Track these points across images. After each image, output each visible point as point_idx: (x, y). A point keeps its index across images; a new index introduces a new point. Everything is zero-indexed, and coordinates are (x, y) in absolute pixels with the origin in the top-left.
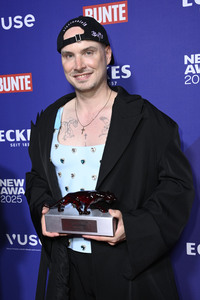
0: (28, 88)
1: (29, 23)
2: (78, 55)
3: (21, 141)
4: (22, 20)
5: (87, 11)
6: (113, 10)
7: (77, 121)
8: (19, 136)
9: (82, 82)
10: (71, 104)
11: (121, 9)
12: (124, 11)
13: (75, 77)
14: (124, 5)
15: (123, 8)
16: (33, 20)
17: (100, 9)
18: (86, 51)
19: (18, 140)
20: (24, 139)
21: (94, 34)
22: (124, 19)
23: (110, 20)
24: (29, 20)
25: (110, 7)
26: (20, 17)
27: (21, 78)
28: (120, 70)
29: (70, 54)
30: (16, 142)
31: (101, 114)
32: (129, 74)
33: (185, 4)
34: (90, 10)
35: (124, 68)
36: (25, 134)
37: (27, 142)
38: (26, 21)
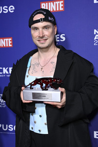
0: (10, 45)
1: (11, 10)
2: (41, 29)
3: (6, 74)
4: (8, 9)
5: (42, 4)
6: (56, 4)
7: (39, 64)
8: (5, 71)
9: (42, 44)
10: (36, 55)
11: (60, 4)
12: (62, 5)
13: (39, 41)
14: (62, 2)
15: (62, 4)
16: (14, 9)
17: (49, 3)
18: (45, 27)
19: (4, 73)
20: (7, 73)
21: (50, 19)
22: (62, 9)
23: (55, 10)
24: (12, 9)
25: (55, 3)
26: (7, 7)
27: (7, 40)
28: (59, 37)
29: (36, 28)
30: (3, 74)
31: (51, 61)
32: (64, 39)
33: (95, 2)
34: (44, 4)
35: (61, 36)
36: (8, 70)
37: (9, 74)
38: (10, 9)
